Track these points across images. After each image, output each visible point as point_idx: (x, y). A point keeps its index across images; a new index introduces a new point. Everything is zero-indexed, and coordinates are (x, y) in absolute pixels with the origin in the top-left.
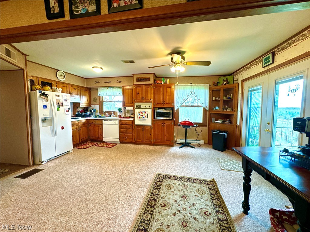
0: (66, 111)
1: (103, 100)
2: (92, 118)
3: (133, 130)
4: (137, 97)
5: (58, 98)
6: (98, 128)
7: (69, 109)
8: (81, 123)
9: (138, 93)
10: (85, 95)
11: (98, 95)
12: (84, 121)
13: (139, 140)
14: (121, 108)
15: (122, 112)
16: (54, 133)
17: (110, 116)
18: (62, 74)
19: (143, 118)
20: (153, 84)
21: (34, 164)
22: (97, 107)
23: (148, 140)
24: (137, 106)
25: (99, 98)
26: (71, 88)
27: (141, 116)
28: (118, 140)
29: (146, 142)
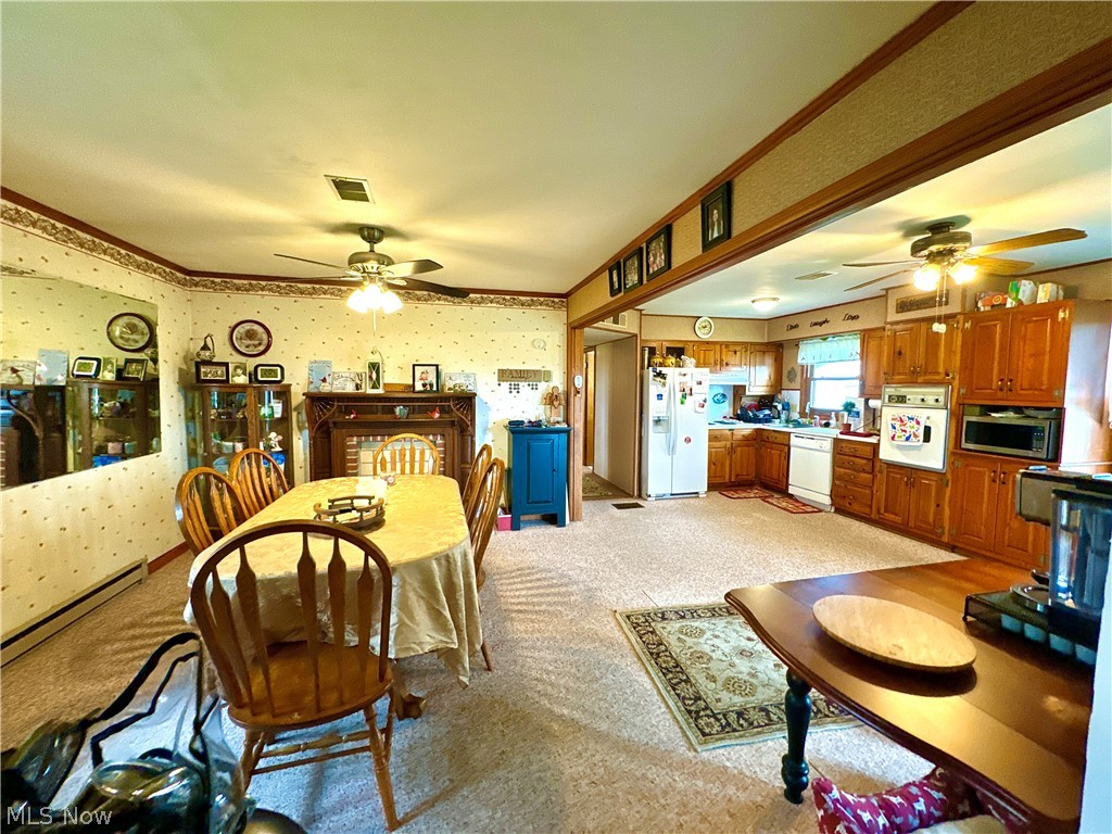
0: (697, 404)
1: (812, 374)
2: (776, 425)
3: (874, 476)
4: (894, 365)
5: (683, 379)
6: (780, 455)
7: (705, 401)
8: (740, 437)
9: (900, 353)
10: (763, 364)
11: (799, 361)
12: (746, 432)
13: (891, 517)
14: (853, 401)
15: (858, 413)
16: (671, 450)
17: (827, 425)
18: (707, 323)
19: (908, 439)
20: (959, 313)
21: (640, 496)
22: (794, 397)
23: (930, 524)
24: (890, 396)
25: (803, 370)
26: (724, 350)
27: (899, 433)
28: (827, 500)
29: (917, 527)
